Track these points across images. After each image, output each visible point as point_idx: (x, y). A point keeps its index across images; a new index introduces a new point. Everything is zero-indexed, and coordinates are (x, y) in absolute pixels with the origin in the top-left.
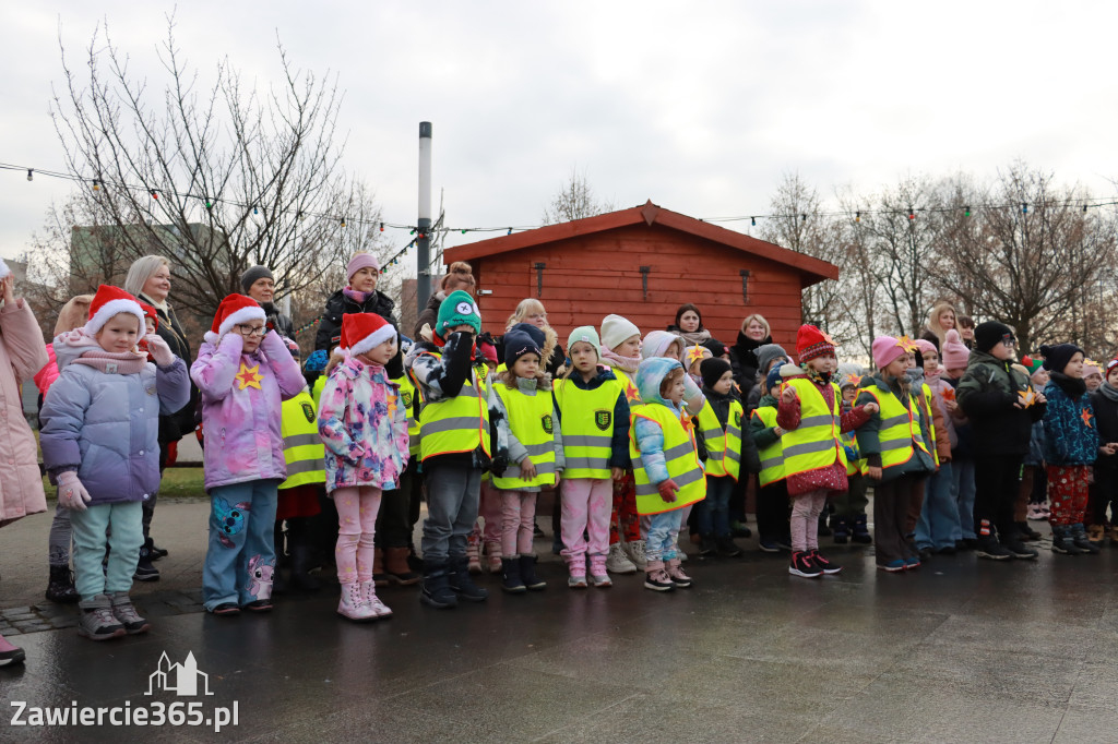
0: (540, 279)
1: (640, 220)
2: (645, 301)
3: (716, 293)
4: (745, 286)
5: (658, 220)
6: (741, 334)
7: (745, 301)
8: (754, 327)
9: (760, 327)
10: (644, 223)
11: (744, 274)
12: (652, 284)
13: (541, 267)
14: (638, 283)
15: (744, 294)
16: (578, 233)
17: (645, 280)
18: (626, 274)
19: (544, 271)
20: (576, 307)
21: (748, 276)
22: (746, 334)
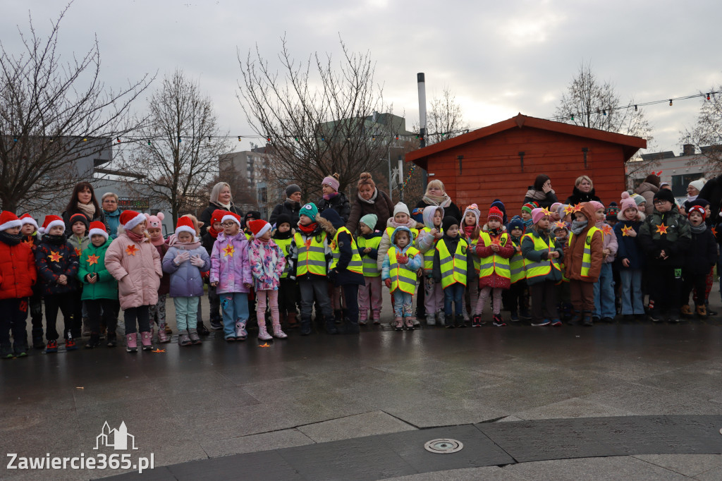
0: (461, 165)
1: (514, 125)
2: (522, 172)
3: (566, 163)
4: (585, 157)
5: (526, 124)
6: (575, 188)
7: (586, 167)
8: (585, 184)
9: (588, 184)
10: (517, 127)
11: (585, 150)
12: (526, 162)
13: (461, 158)
14: (518, 162)
15: (585, 162)
16: (478, 137)
17: (522, 159)
18: (511, 157)
19: (463, 160)
20: (482, 179)
21: (587, 151)
22: (578, 188)
